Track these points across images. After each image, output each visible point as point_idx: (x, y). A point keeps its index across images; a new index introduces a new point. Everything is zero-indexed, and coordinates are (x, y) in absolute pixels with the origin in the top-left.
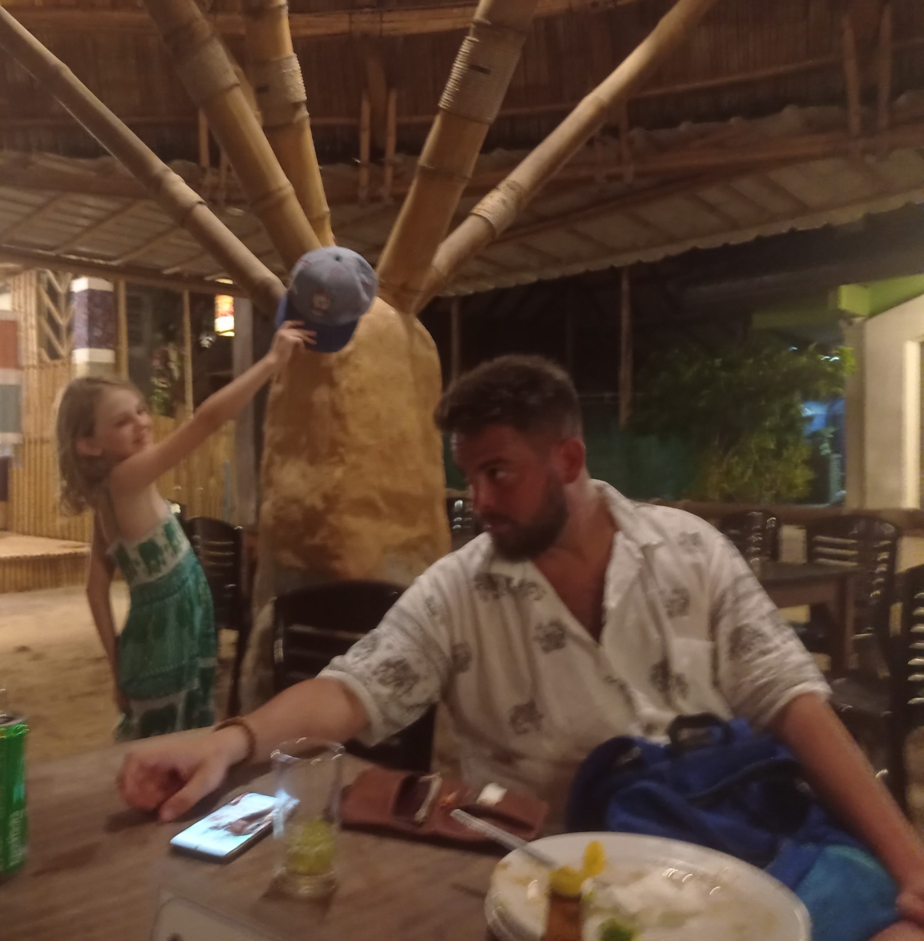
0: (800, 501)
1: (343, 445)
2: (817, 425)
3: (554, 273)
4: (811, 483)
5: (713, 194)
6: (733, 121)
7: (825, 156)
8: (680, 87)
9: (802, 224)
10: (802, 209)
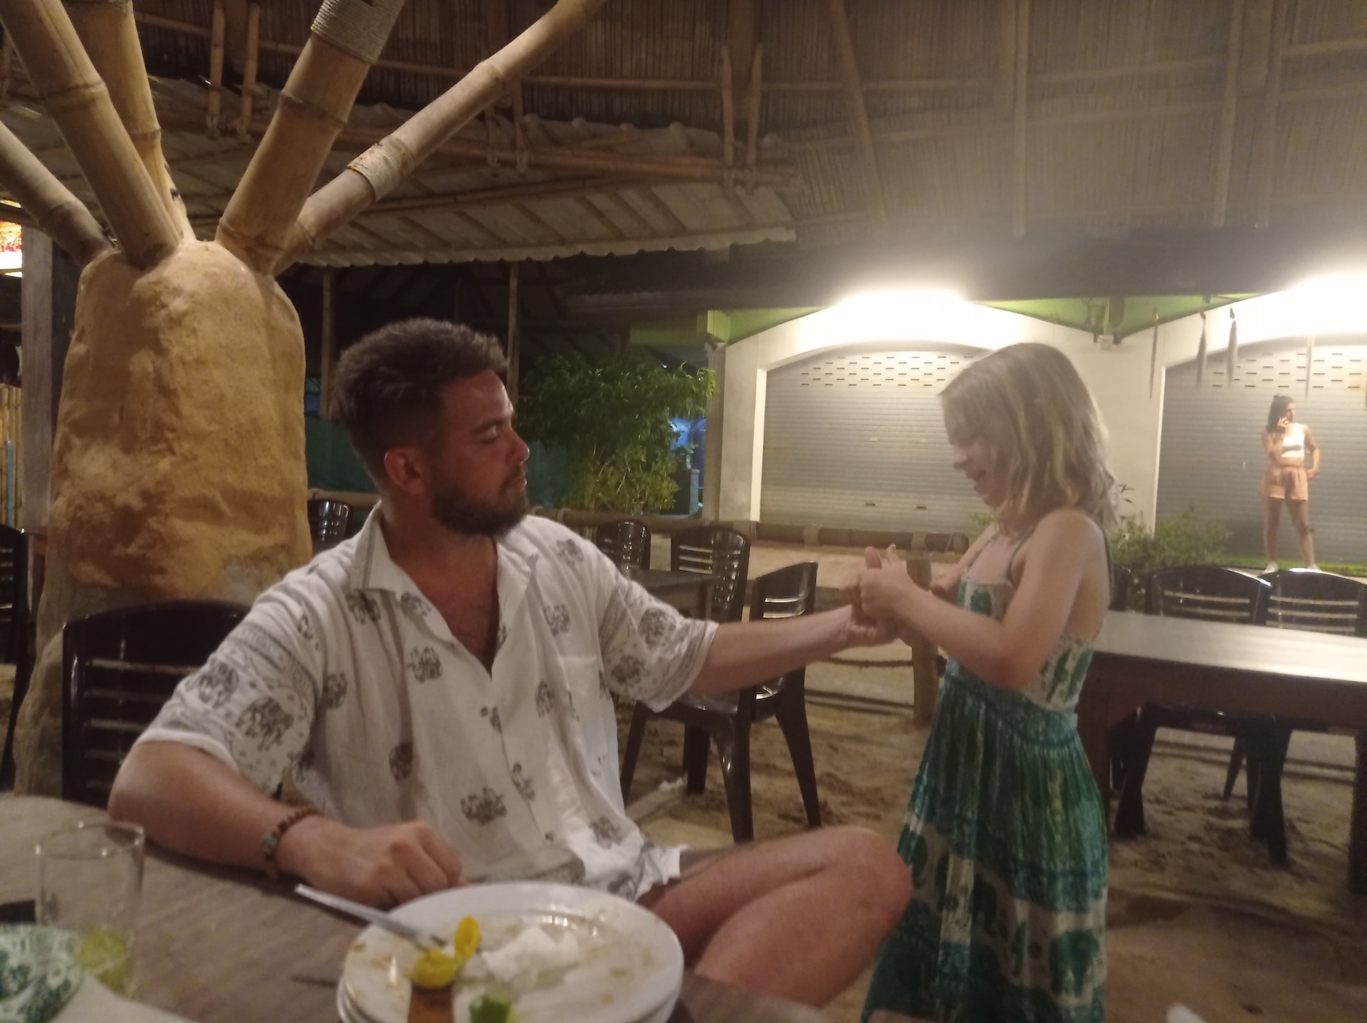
0: (664, 512)
1: (173, 430)
2: (682, 441)
3: (442, 258)
4: (675, 495)
5: (601, 200)
6: (624, 127)
7: (703, 180)
8: (575, 81)
9: (682, 245)
10: (681, 230)
